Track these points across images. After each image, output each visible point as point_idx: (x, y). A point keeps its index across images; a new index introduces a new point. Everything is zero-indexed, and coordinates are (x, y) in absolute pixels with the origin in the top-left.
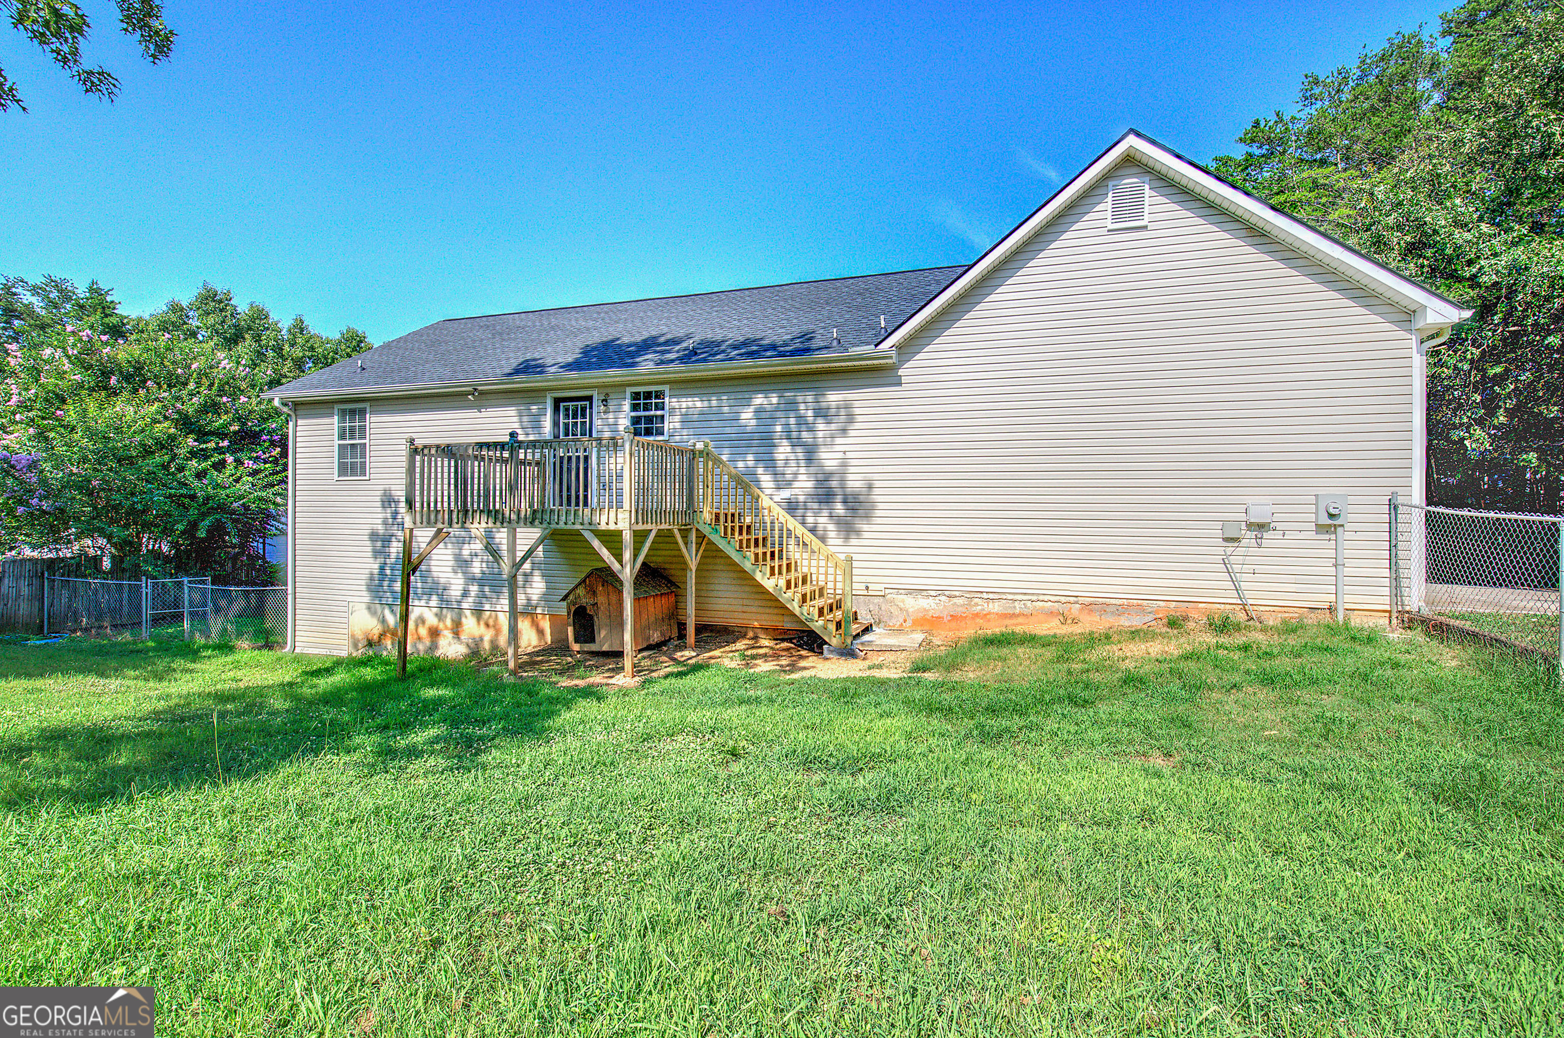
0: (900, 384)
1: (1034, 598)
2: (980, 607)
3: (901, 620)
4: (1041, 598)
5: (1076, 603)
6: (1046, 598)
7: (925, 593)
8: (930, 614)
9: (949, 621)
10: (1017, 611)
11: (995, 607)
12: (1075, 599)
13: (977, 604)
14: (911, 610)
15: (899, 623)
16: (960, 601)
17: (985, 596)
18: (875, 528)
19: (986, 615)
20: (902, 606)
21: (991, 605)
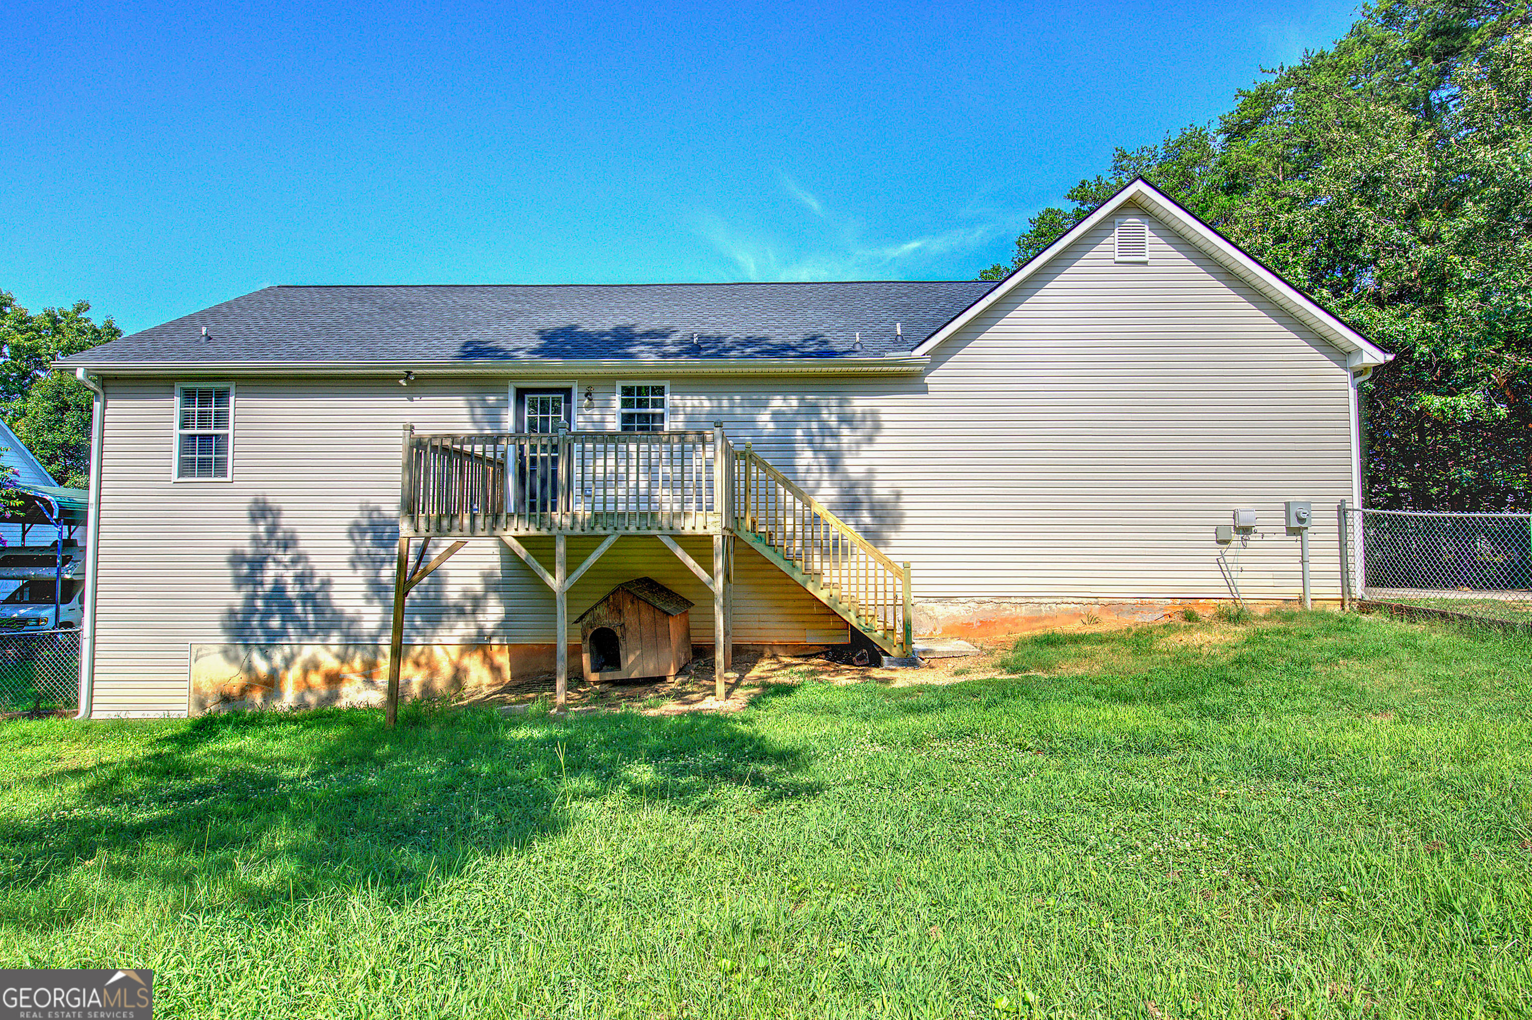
0: (926, 392)
1: (1059, 601)
2: (1008, 612)
3: (931, 629)
4: (1065, 600)
5: (1097, 603)
6: (1070, 600)
7: (954, 600)
8: (960, 621)
9: (979, 627)
10: (1043, 614)
11: (1023, 611)
12: (1095, 600)
13: (1005, 609)
14: (940, 618)
15: (928, 632)
16: (988, 607)
17: (1013, 600)
18: (902, 535)
19: (1014, 619)
20: (932, 614)
21: (1018, 610)
